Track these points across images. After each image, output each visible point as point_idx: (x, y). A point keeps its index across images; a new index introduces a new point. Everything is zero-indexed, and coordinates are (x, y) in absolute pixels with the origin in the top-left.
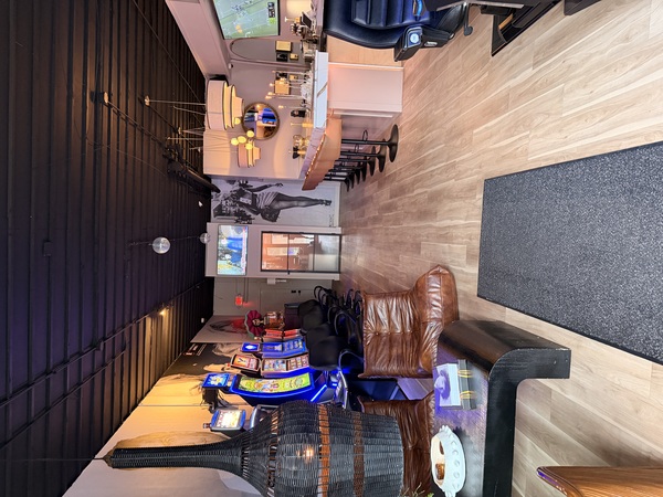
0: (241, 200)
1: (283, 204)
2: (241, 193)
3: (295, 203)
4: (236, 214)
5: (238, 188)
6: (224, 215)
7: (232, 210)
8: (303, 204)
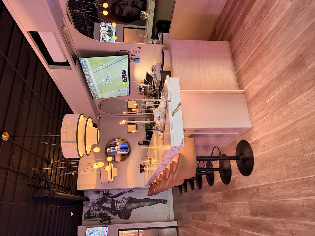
0: (104, 205)
1: (134, 205)
2: (104, 200)
3: (142, 204)
4: (101, 216)
5: (102, 196)
6: (91, 217)
7: (98, 213)
8: (148, 203)
